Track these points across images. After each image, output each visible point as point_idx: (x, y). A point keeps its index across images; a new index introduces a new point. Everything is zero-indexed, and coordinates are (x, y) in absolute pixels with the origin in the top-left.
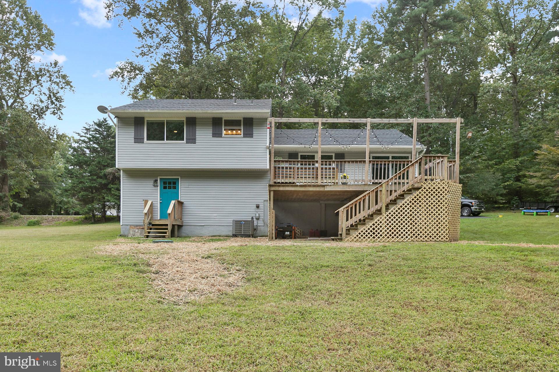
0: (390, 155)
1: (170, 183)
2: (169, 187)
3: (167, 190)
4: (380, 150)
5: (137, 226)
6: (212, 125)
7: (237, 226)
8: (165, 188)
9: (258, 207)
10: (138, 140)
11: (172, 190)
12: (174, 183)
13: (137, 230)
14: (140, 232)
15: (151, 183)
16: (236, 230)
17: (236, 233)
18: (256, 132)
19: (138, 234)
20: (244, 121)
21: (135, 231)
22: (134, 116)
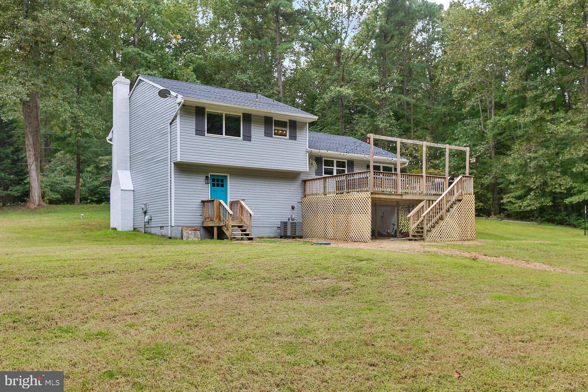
0: (382, 165)
1: (218, 180)
2: (218, 185)
3: (216, 188)
4: (386, 161)
5: (189, 227)
6: (264, 124)
7: (293, 227)
8: (213, 185)
9: (293, 208)
10: (200, 132)
11: (220, 188)
12: (222, 181)
13: (190, 232)
14: (193, 234)
15: (202, 179)
16: (291, 232)
17: (291, 234)
18: (299, 134)
19: (192, 236)
20: (289, 123)
21: (188, 233)
22: (195, 105)
